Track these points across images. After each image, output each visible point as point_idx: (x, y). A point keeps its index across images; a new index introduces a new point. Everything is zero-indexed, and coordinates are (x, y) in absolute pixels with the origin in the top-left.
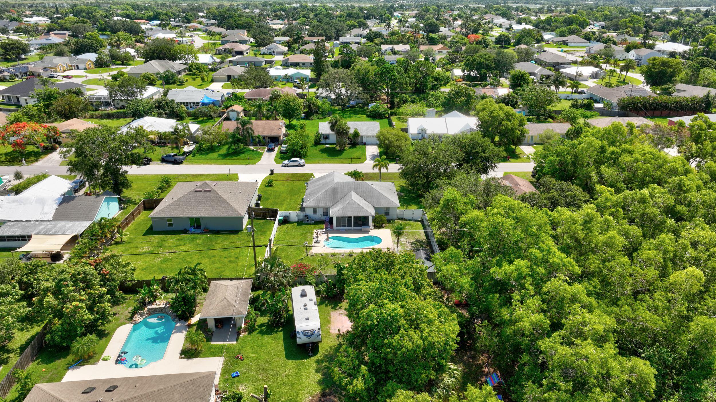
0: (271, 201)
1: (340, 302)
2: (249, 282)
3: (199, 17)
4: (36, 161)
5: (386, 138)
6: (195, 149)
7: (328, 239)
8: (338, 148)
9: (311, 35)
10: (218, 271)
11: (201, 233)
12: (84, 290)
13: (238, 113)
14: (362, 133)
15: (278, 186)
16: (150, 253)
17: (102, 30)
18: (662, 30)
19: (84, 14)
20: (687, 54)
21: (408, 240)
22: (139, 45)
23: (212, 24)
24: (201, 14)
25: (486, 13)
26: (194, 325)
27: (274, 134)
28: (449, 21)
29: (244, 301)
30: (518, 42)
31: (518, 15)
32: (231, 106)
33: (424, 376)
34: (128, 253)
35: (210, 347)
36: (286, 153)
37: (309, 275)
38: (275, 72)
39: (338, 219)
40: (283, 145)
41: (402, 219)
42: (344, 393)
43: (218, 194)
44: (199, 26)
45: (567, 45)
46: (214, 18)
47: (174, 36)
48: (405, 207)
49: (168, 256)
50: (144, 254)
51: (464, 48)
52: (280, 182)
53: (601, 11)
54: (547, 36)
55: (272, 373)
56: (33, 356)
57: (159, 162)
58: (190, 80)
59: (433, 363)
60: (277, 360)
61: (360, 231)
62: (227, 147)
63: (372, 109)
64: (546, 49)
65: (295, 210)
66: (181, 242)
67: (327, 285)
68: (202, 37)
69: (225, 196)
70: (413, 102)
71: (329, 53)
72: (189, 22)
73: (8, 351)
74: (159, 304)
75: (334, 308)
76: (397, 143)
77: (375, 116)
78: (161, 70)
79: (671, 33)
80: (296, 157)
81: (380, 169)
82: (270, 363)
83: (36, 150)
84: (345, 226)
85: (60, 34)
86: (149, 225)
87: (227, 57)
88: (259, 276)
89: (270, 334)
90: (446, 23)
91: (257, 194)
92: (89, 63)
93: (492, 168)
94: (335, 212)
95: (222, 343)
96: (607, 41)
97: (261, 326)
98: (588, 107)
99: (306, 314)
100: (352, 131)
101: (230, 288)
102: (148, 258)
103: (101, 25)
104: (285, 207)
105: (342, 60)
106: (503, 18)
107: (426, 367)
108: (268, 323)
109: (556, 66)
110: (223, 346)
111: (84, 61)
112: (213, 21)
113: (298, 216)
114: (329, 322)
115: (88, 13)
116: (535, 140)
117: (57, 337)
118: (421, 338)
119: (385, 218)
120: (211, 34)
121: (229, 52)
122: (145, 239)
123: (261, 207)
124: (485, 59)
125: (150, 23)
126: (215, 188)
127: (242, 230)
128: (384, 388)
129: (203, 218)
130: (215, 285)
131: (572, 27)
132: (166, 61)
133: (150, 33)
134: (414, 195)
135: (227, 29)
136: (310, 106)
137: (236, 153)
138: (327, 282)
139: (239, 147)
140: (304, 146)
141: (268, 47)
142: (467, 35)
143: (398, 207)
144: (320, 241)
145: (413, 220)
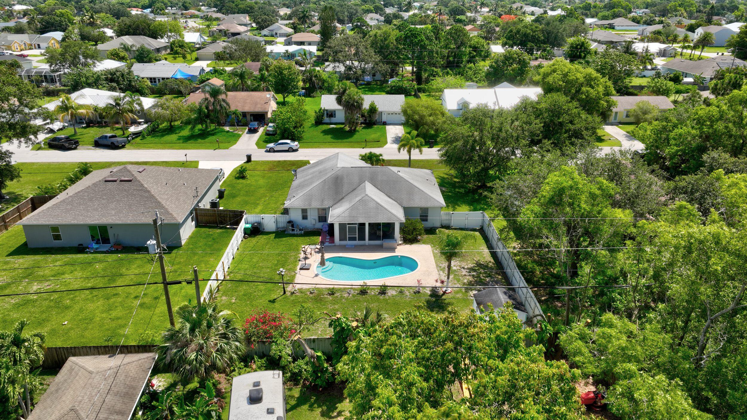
2: (148, 361)
3: (198, 5)
6: (146, 130)
7: (322, 263)
8: (347, 129)
11: (108, 252)
14: (380, 108)
21: (463, 264)
23: (212, 11)
24: (202, 3)
27: (258, 109)
31: (548, 5)
37: (280, 340)
38: (274, 49)
41: (448, 227)
43: (142, 185)
44: (197, 13)
45: (613, 28)
46: (215, 6)
47: (166, 19)
48: (453, 208)
51: (497, 29)
52: (258, 173)
57: (91, 147)
58: (170, 59)
61: (380, 248)
62: (190, 127)
63: (393, 84)
65: (275, 213)
67: (313, 364)
70: (445, 75)
81: (409, 152)
84: (354, 239)
88: (168, 348)
92: (53, 41)
94: (337, 216)
104: (260, 208)
106: (533, 7)
111: (48, 40)
112: (214, 9)
113: (276, 222)
116: (619, 118)
121: (224, 33)
124: (532, 30)
125: (143, 10)
126: (139, 177)
127: (181, 246)
129: (112, 226)
131: (615, 10)
132: (142, 37)
134: (462, 190)
135: (227, 15)
136: (311, 79)
137: (204, 135)
138: (312, 357)
139: (207, 127)
140: (298, 125)
141: (270, 28)
142: (500, 16)
143: (441, 208)
144: (310, 265)
145: (467, 229)
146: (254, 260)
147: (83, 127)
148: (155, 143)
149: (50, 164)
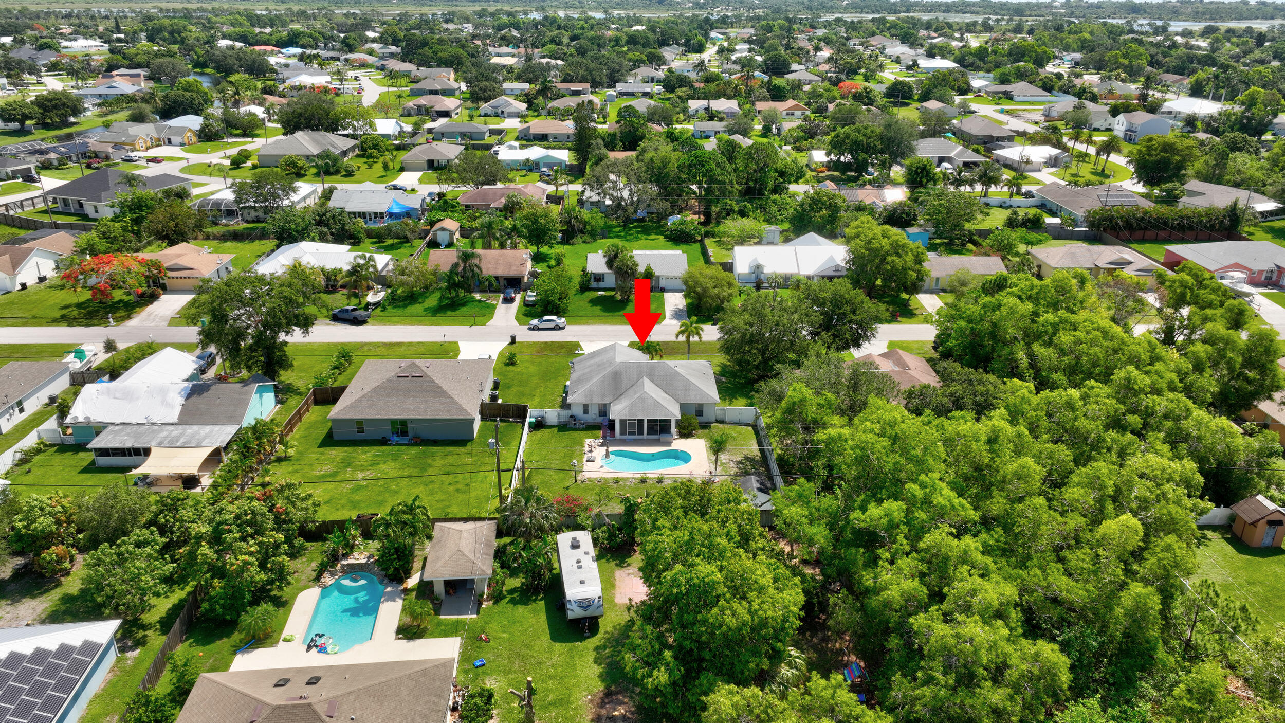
0: (514, 390)
1: (629, 556)
2: (493, 525)
3: (367, 40)
4: (129, 317)
5: (697, 283)
6: (386, 299)
7: (607, 456)
8: (618, 297)
9: (567, 80)
11: (408, 445)
12: (253, 538)
13: (452, 234)
14: (657, 272)
15: (524, 365)
17: (200, 65)
18: (1180, 70)
19: (166, 34)
20: (1215, 121)
21: (732, 458)
22: (271, 99)
23: (392, 55)
24: (370, 34)
25: (873, 34)
26: (411, 590)
27: (513, 273)
28: (808, 52)
29: (486, 554)
30: (925, 97)
31: (930, 37)
32: (439, 220)
33: (752, 665)
35: (439, 623)
36: (533, 306)
37: (583, 515)
38: (508, 153)
39: (623, 422)
40: (529, 293)
41: (722, 422)
42: (638, 690)
43: (433, 381)
44: (370, 59)
45: (1012, 99)
46: (396, 42)
47: (328, 78)
48: (727, 402)
51: (831, 107)
52: (526, 357)
53: (1076, 33)
54: (977, 82)
55: (533, 661)
56: (182, 633)
58: (364, 167)
59: (766, 648)
60: (538, 642)
61: (657, 443)
62: (437, 295)
63: (674, 227)
64: (974, 106)
65: (555, 407)
66: (379, 459)
67: (609, 529)
68: (375, 81)
69: (445, 385)
70: (743, 214)
71: (599, 115)
72: (351, 49)
73: (144, 627)
74: (359, 558)
75: (619, 565)
76: (716, 291)
77: (679, 238)
78: (315, 151)
79: (1192, 79)
80: (552, 314)
82: (529, 647)
83: (126, 298)
84: (633, 434)
85: (131, 76)
86: (326, 431)
87: (424, 122)
89: (526, 604)
90: (802, 55)
91: (491, 378)
93: (868, 339)
94: (618, 412)
95: (456, 617)
96: (1081, 93)
97: (511, 591)
98: (1034, 224)
99: (581, 575)
100: (641, 269)
101: (465, 535)
103: (199, 57)
105: (621, 132)
106: (903, 42)
107: (756, 653)
108: (521, 587)
109: (988, 143)
110: (457, 621)
111: (181, 131)
112: (393, 49)
113: (559, 416)
114: (613, 586)
115: (171, 33)
116: (941, 285)
117: (218, 607)
118: (749, 612)
119: (696, 421)
120: (393, 75)
121: (425, 112)
122: (323, 454)
123: (500, 401)
125: (284, 51)
127: (471, 439)
128: (697, 682)
129: (412, 421)
130: (442, 530)
131: (1022, 64)
132: (323, 133)
133: (286, 73)
134: (743, 381)
135: (419, 67)
137: (454, 305)
138: (608, 524)
139: (457, 295)
140: (563, 295)
141: (493, 102)
142: (837, 83)
143: (717, 403)
144: (595, 457)
145: (740, 424)
146: (543, 453)
148: (399, 316)
149: (295, 345)
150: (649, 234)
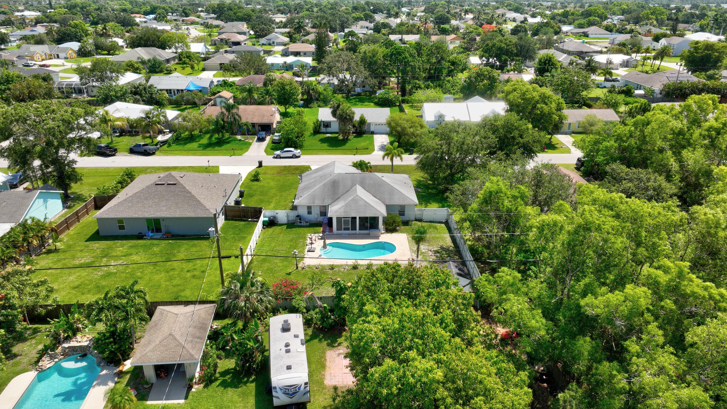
0: (255, 198)
1: (340, 336)
2: (211, 309)
3: (197, 11)
5: (397, 124)
6: (171, 139)
7: (325, 246)
8: (341, 137)
9: (314, 27)
10: (175, 289)
11: (161, 239)
13: (227, 100)
14: (369, 120)
15: (265, 180)
16: (88, 266)
18: (687, 22)
21: (430, 248)
22: (128, 35)
23: (212, 18)
24: (200, 9)
25: (498, 8)
26: (126, 373)
27: (265, 121)
28: (460, 15)
29: (199, 338)
30: (536, 33)
31: (531, 10)
32: (219, 92)
34: (59, 265)
36: (279, 143)
37: (297, 297)
38: (273, 60)
39: (339, 219)
40: (276, 134)
41: (420, 220)
43: (184, 188)
44: (197, 20)
45: (588, 36)
46: (214, 12)
47: (169, 27)
48: (424, 205)
49: (112, 270)
50: (81, 266)
51: (478, 38)
52: (269, 176)
53: (617, 6)
54: (565, 28)
57: (126, 154)
58: (179, 69)
61: (368, 236)
62: (208, 136)
63: (380, 96)
64: (565, 40)
65: (285, 209)
66: (133, 251)
67: (321, 312)
68: (198, 30)
69: (194, 191)
70: (427, 87)
71: (333, 43)
72: (187, 15)
74: (81, 340)
75: (331, 346)
76: (412, 130)
77: (384, 103)
78: (147, 58)
79: (697, 24)
80: (291, 147)
81: (392, 160)
84: (348, 229)
85: (47, 26)
86: (97, 228)
87: (223, 47)
88: (224, 300)
89: (237, 387)
90: (457, 17)
91: (238, 189)
92: (70, 52)
94: (335, 211)
95: (163, 402)
96: (631, 32)
97: (224, 374)
98: (628, 93)
99: (288, 360)
100: (357, 118)
101: (181, 318)
102: (84, 273)
104: (272, 205)
105: (347, 47)
106: (516, 12)
108: (235, 369)
109: (581, 54)
110: (164, 407)
111: (65, 50)
112: (213, 15)
113: (288, 216)
114: (323, 368)
119: (399, 219)
120: (207, 26)
121: (226, 42)
122: (87, 246)
123: (243, 205)
124: (506, 44)
125: (146, 16)
126: (182, 181)
129: (164, 219)
130: (163, 313)
131: (591, 19)
132: (153, 48)
133: (143, 25)
134: (434, 191)
135: (226, 22)
136: (309, 92)
137: (220, 143)
138: (321, 307)
139: (223, 136)
140: (300, 135)
141: (268, 37)
142: (481, 25)
143: (416, 205)
144: (315, 248)
145: (435, 222)
146: (272, 245)
147: (117, 136)
148: (180, 150)
149: (96, 168)
150: (364, 102)
